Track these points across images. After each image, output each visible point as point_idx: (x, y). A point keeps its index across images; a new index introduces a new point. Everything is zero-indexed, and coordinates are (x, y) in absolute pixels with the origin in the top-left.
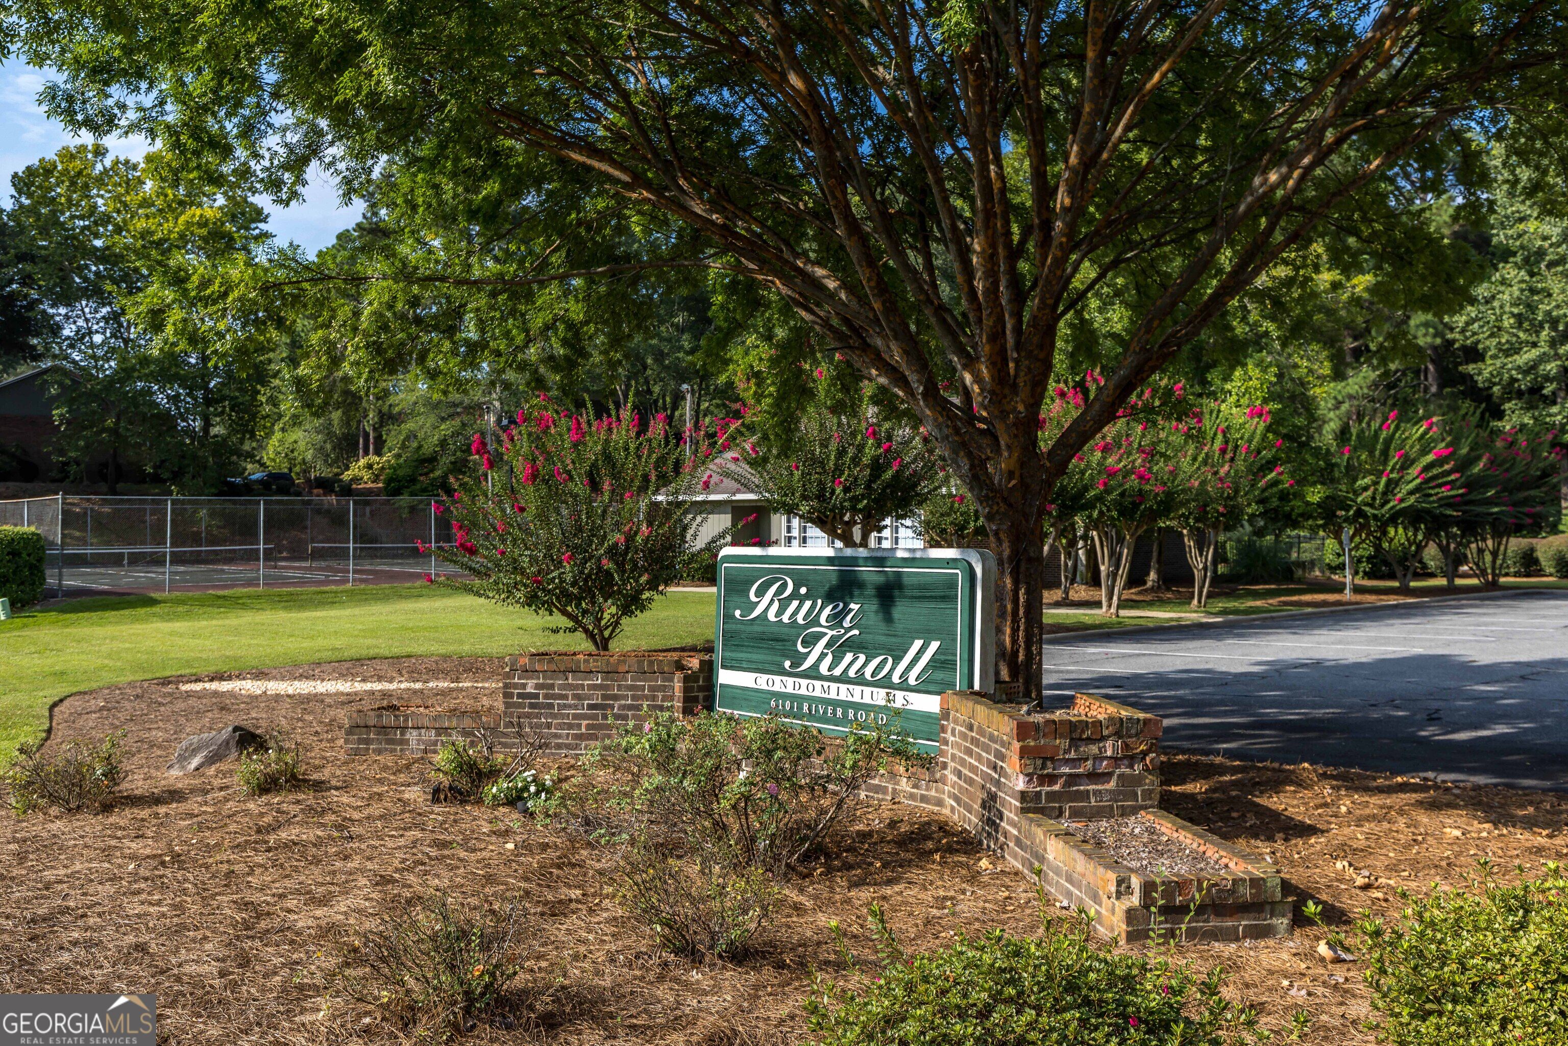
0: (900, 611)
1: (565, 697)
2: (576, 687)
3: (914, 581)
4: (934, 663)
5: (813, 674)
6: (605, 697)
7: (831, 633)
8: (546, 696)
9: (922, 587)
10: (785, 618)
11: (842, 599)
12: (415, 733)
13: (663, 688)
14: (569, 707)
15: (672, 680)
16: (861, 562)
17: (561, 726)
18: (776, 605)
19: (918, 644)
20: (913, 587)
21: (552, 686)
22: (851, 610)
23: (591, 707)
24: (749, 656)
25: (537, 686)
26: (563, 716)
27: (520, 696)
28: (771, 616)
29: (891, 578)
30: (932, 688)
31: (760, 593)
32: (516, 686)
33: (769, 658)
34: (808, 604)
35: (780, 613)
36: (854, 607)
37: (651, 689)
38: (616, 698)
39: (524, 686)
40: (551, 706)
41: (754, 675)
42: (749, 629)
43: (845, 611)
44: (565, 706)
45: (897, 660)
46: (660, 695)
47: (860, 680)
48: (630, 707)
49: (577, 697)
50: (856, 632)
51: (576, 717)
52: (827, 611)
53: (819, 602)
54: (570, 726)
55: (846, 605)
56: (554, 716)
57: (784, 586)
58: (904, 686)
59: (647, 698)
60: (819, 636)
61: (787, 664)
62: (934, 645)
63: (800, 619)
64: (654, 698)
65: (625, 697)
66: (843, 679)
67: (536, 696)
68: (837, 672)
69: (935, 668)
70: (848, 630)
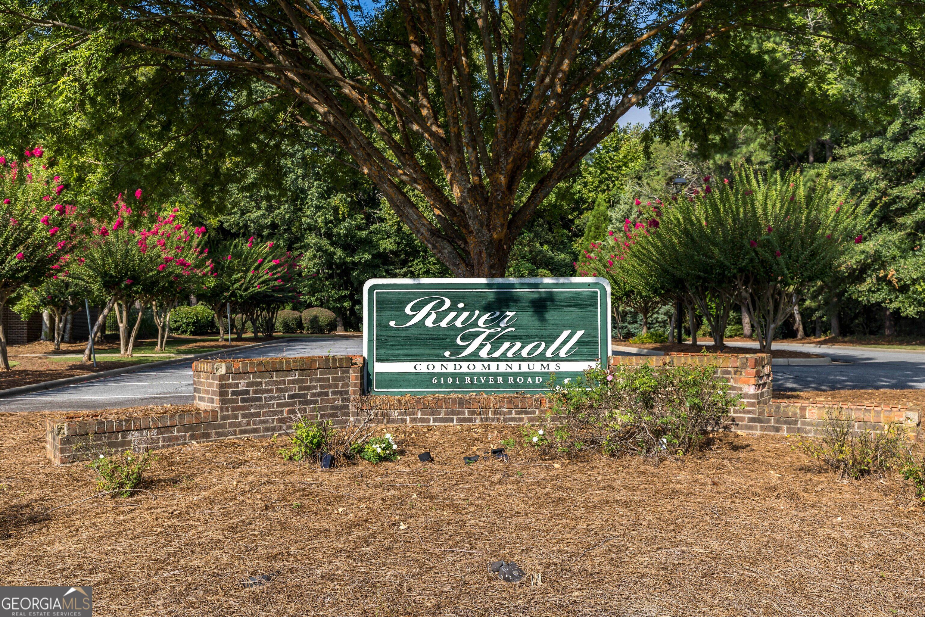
0: (551, 314)
1: (270, 391)
2: (280, 383)
3: (563, 296)
4: (579, 343)
5: (474, 357)
6: (300, 388)
7: (488, 331)
8: (255, 392)
9: (566, 300)
10: (443, 324)
11: (499, 309)
12: (136, 434)
13: (342, 379)
14: (274, 398)
15: (348, 373)
16: (517, 286)
17: (268, 414)
18: (433, 316)
19: (566, 333)
20: (560, 300)
21: (260, 384)
22: (507, 316)
23: (291, 397)
24: (406, 351)
25: (249, 385)
26: (269, 406)
27: (233, 393)
28: (429, 323)
29: (544, 295)
30: (578, 358)
31: (417, 308)
32: (230, 386)
33: (428, 351)
34: (466, 314)
35: (438, 320)
36: (510, 314)
37: (334, 379)
38: (309, 388)
39: (237, 385)
40: (260, 399)
41: (414, 364)
42: (404, 334)
43: (502, 317)
44: (271, 398)
45: (549, 343)
46: (340, 383)
47: (517, 358)
48: (320, 394)
49: (279, 390)
50: (513, 329)
51: (279, 405)
52: (485, 317)
53: (477, 312)
54: (274, 413)
55: (502, 313)
56: (262, 407)
57: (443, 303)
58: (556, 358)
59: (330, 387)
60: (476, 335)
61: (447, 354)
62: (580, 333)
63: (458, 323)
64: (336, 386)
65: (315, 387)
66: (503, 358)
67: (247, 392)
68: (496, 354)
69: (580, 346)
70: (503, 329)
